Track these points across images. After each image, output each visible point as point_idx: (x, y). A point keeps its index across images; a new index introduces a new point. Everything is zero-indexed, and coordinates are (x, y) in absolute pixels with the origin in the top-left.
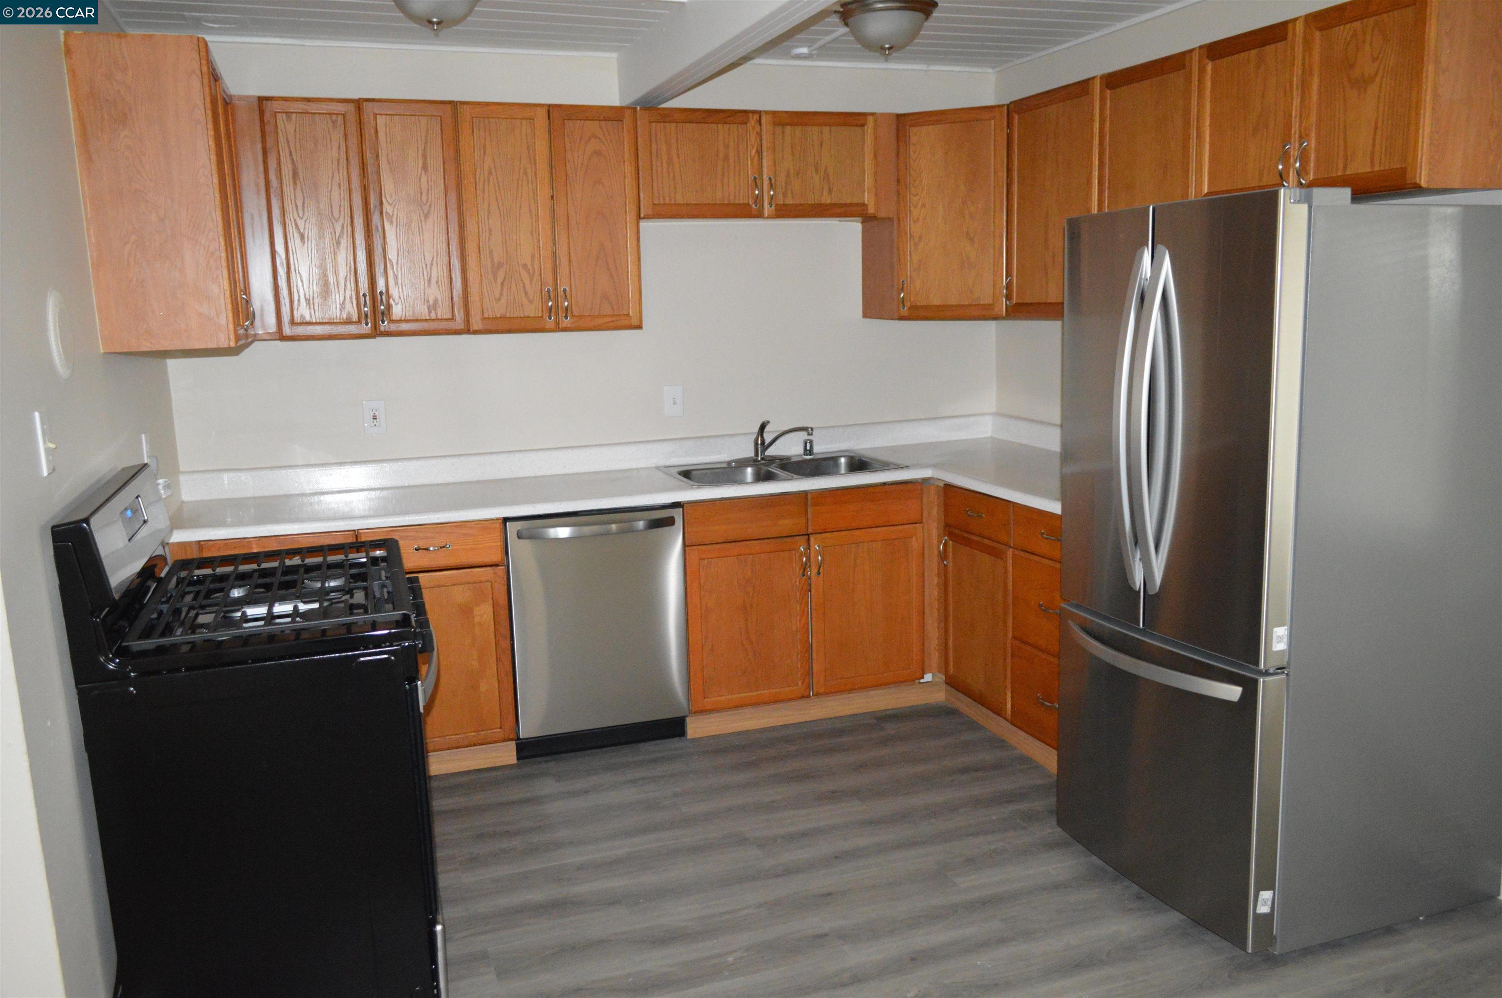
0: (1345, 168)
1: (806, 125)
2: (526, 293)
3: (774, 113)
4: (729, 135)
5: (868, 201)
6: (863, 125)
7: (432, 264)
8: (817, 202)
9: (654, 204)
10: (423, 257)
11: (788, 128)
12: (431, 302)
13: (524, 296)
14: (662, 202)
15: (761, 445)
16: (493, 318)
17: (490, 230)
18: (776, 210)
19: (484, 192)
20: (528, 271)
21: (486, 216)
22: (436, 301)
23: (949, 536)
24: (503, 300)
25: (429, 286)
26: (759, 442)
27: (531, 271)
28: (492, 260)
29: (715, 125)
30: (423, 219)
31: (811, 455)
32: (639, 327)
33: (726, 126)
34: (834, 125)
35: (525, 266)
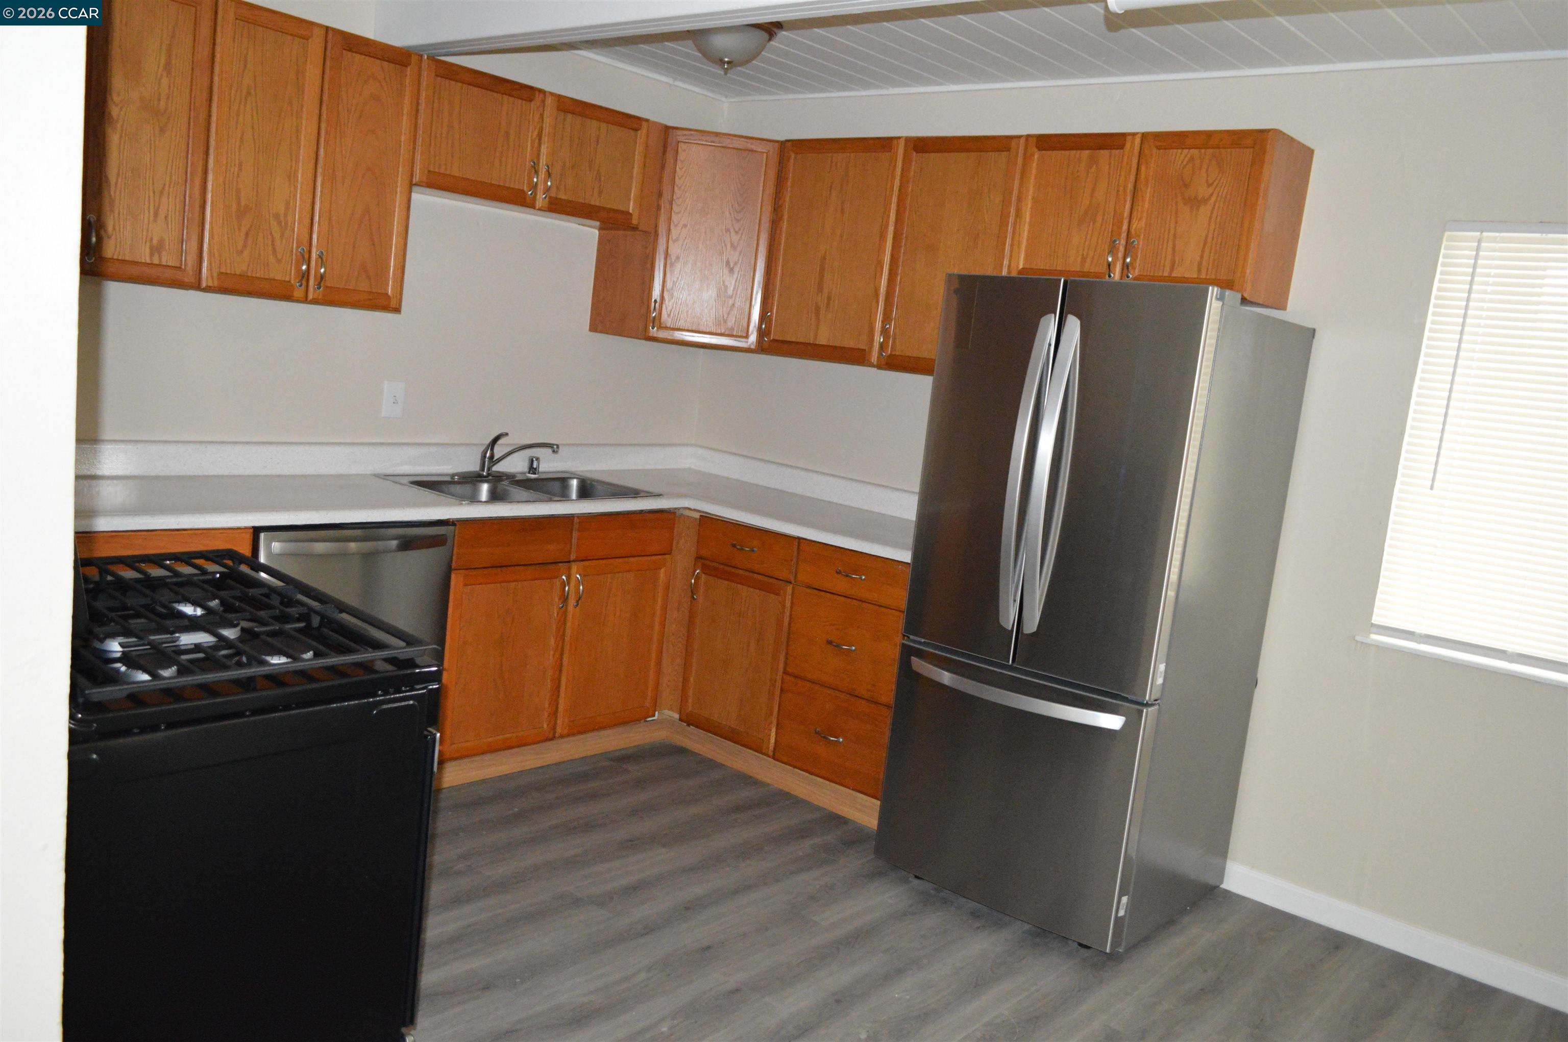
0: (1172, 270)
1: (586, 117)
2: (274, 250)
3: (559, 98)
4: (513, 109)
5: (633, 210)
6: (637, 130)
7: (161, 193)
8: (587, 202)
9: (429, 171)
10: (151, 182)
11: (570, 116)
12: (155, 242)
13: (271, 252)
14: (437, 170)
15: (489, 458)
16: (231, 274)
17: (240, 165)
18: (550, 203)
19: (238, 115)
20: (279, 223)
21: (237, 147)
22: (161, 242)
23: (702, 570)
24: (246, 253)
25: (155, 220)
26: (488, 455)
27: (283, 224)
28: (239, 204)
29: (501, 95)
30: (157, 132)
31: (535, 474)
32: (397, 310)
33: (512, 99)
34: (612, 124)
35: (276, 216)
